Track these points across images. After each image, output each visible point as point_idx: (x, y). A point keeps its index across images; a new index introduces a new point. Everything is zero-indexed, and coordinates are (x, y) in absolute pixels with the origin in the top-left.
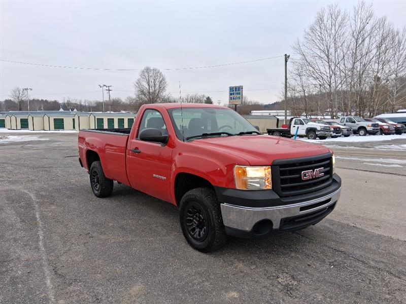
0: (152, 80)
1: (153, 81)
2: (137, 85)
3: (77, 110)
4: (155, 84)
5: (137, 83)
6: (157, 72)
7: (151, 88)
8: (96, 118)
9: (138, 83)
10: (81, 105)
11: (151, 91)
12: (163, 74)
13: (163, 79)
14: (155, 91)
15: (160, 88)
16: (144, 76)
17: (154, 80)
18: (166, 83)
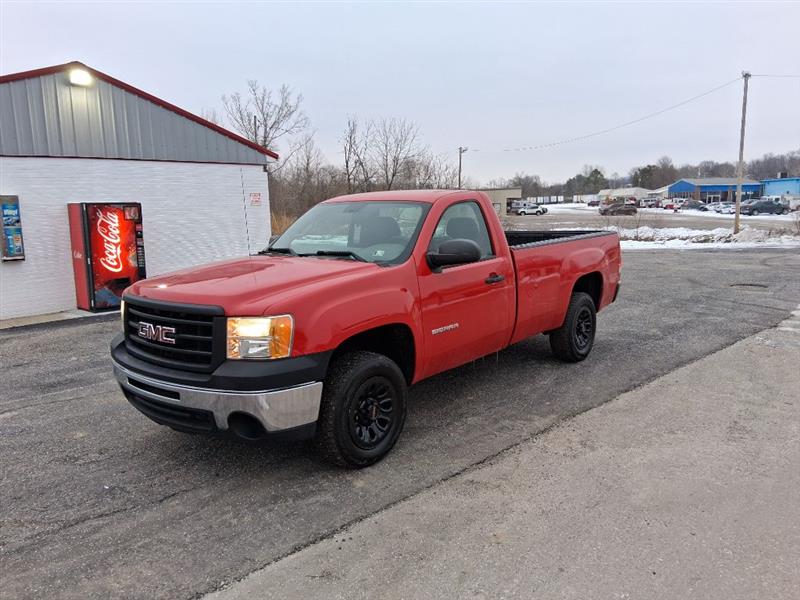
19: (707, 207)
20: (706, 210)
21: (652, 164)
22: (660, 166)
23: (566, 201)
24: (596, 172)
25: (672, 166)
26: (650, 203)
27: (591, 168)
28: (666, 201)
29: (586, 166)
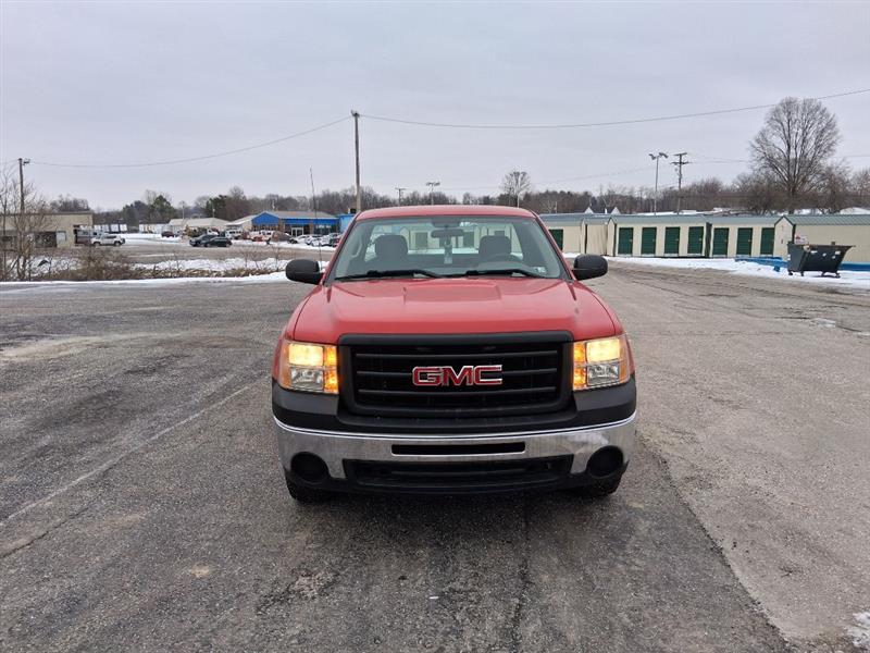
0: (797, 130)
1: (800, 131)
2: (757, 145)
3: (620, 210)
4: (804, 141)
5: (758, 141)
6: (813, 110)
7: (792, 151)
8: (619, 226)
9: (762, 140)
10: (631, 198)
11: (792, 156)
12: (831, 111)
13: (830, 125)
14: (804, 155)
15: (818, 146)
16: (779, 121)
17: (804, 130)
18: (835, 133)
19: (296, 239)
20: (296, 242)
21: (223, 194)
22: (232, 196)
23: (129, 231)
24: (161, 199)
25: (244, 197)
26: (236, 235)
27: (154, 193)
28: (253, 233)
29: (148, 191)
